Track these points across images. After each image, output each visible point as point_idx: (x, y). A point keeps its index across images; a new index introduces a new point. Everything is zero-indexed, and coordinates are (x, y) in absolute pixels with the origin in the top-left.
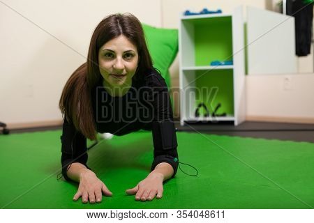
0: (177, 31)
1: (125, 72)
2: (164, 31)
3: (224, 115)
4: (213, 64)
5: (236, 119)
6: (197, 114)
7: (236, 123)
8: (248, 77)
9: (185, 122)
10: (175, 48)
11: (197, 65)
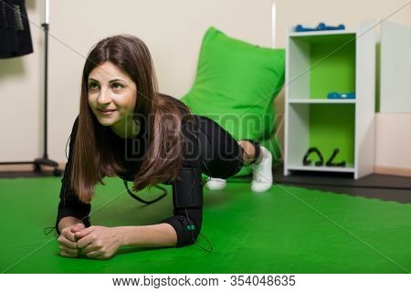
0: (284, 51)
1: (112, 106)
2: (268, 51)
3: (343, 164)
4: (330, 96)
5: (357, 170)
6: (306, 162)
7: (356, 177)
8: (379, 115)
9: (290, 171)
10: (280, 75)
11: (312, 97)
